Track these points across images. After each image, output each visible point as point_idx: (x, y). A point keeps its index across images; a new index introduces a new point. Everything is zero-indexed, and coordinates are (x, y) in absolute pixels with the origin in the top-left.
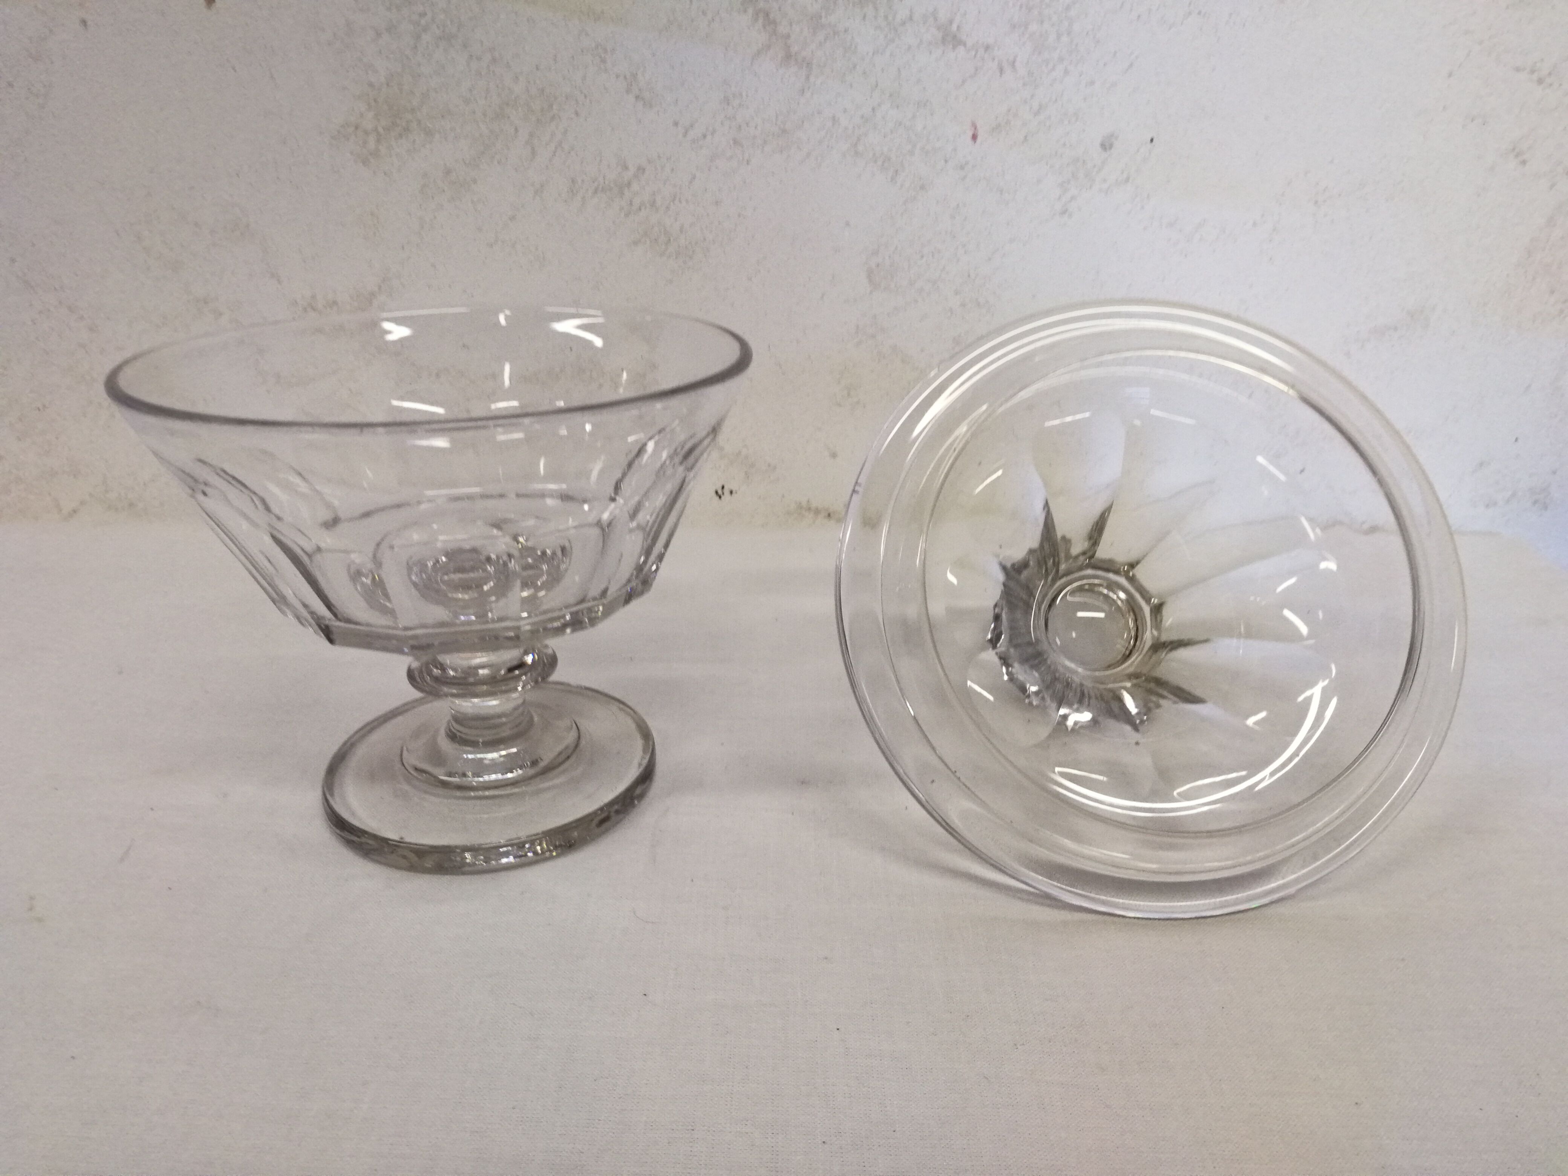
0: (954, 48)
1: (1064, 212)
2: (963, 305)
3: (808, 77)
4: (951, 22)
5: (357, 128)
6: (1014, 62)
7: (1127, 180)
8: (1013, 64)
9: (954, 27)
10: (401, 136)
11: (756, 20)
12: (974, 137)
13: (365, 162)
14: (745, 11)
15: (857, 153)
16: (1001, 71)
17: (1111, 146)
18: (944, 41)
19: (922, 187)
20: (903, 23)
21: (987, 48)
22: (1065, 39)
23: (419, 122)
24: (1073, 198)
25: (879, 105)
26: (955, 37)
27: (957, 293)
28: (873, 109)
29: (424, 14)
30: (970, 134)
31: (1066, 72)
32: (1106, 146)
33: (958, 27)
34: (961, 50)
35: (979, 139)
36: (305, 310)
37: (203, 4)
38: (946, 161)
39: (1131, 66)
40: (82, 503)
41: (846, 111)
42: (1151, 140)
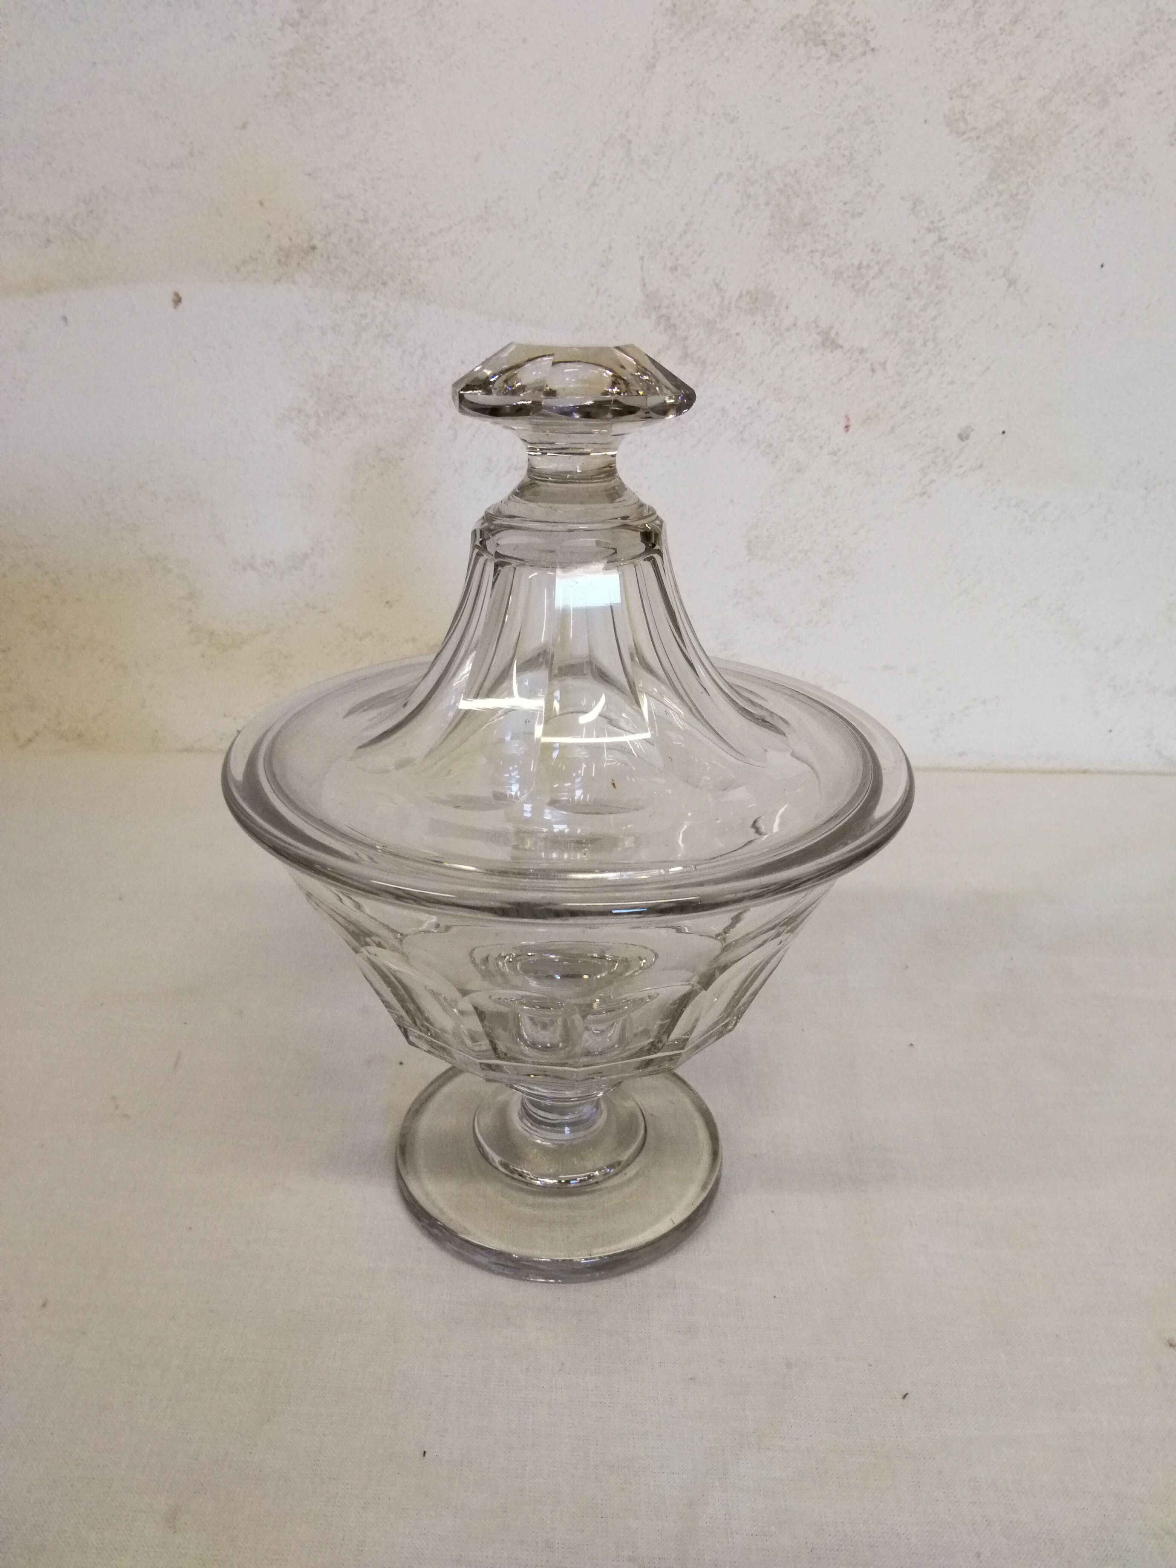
0: (832, 352)
1: (923, 494)
3: (702, 373)
4: (831, 328)
5: (300, 411)
6: (885, 363)
7: (981, 466)
8: (884, 365)
9: (833, 334)
10: (339, 419)
11: (658, 325)
12: (847, 427)
13: (305, 441)
14: (649, 317)
15: (742, 440)
16: (873, 370)
17: (967, 437)
18: (823, 344)
19: (799, 470)
20: (788, 330)
21: (862, 351)
22: (931, 345)
23: (355, 407)
24: (932, 481)
25: (764, 399)
26: (833, 342)
27: (826, 562)
28: (759, 403)
29: (363, 316)
30: (843, 425)
31: (931, 373)
32: (963, 436)
33: (837, 333)
34: (839, 350)
35: (851, 429)
36: (245, 568)
37: (171, 304)
38: (821, 448)
39: (988, 368)
40: (37, 733)
41: (734, 403)
42: (1004, 432)
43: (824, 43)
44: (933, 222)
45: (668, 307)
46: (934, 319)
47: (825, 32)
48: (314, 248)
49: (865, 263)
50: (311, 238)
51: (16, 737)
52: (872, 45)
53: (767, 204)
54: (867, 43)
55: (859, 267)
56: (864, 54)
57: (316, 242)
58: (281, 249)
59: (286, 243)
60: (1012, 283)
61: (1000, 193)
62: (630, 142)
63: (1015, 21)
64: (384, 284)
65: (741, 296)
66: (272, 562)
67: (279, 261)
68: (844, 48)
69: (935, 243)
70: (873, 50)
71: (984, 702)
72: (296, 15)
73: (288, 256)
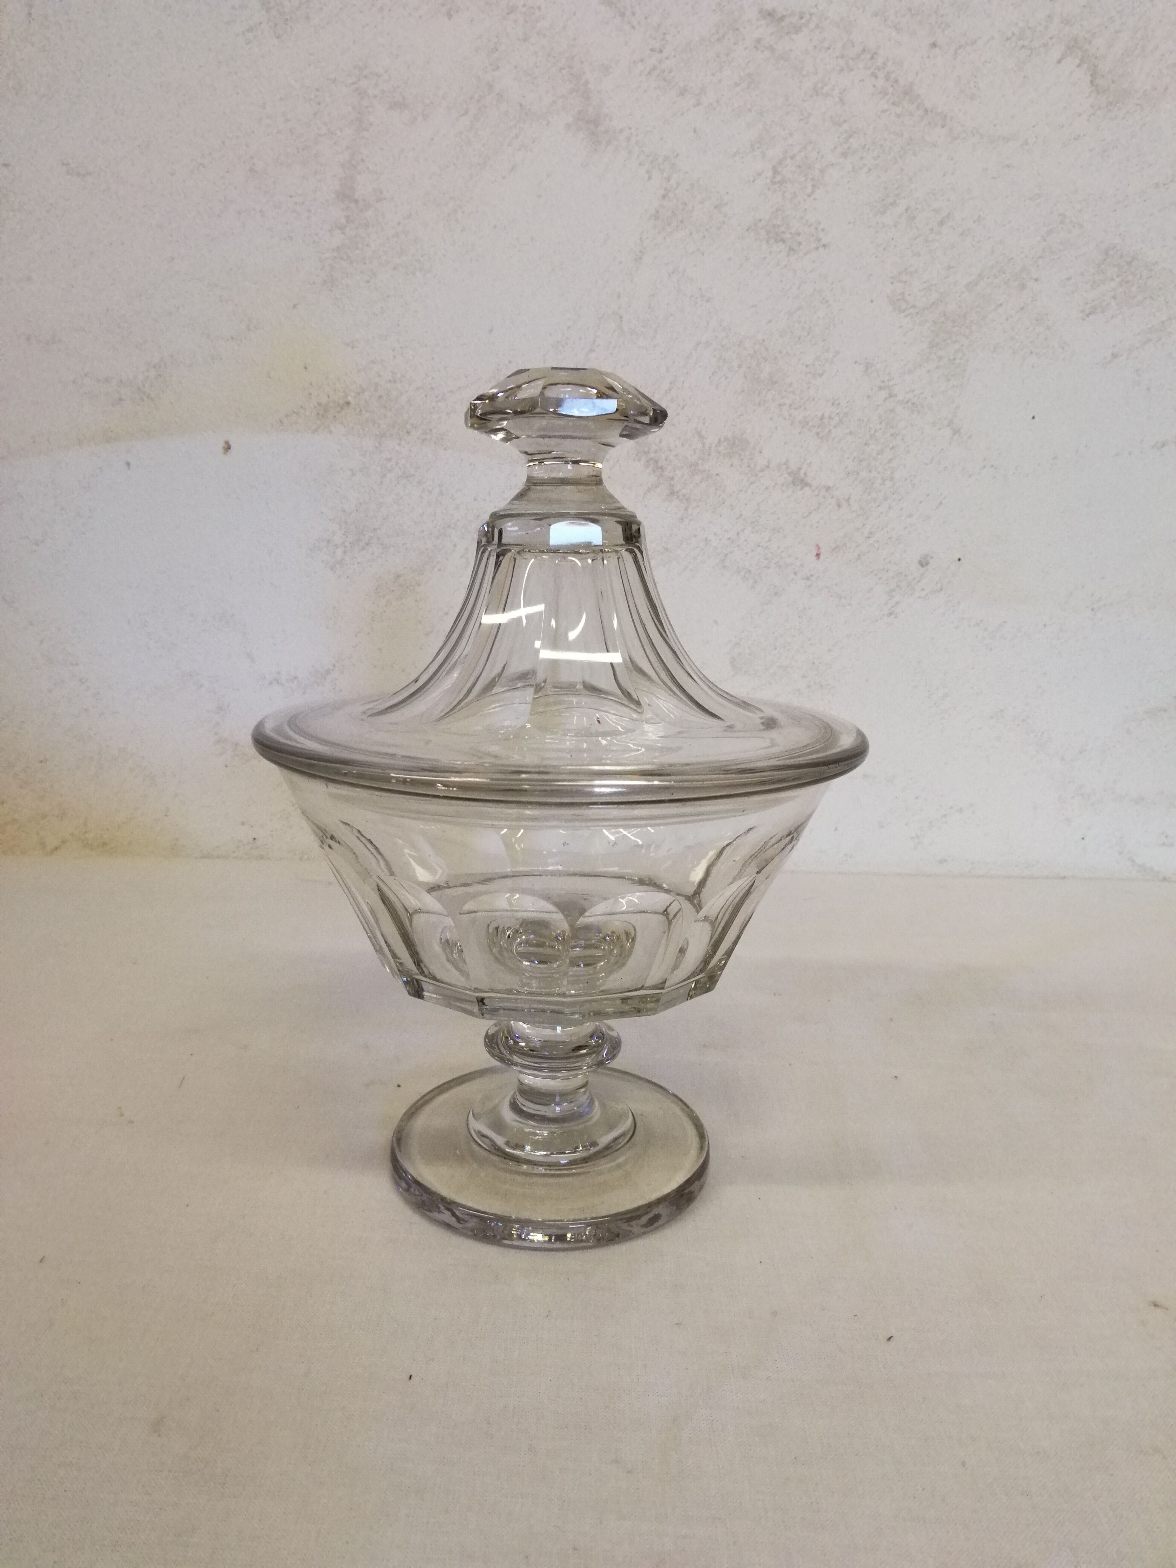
0: (802, 489)
1: (890, 614)
2: (809, 687)
3: (686, 509)
4: (800, 469)
5: (328, 541)
6: (849, 498)
7: (941, 589)
8: (848, 500)
9: (802, 473)
10: (363, 549)
11: (647, 467)
12: (818, 555)
13: (332, 568)
14: (639, 460)
15: (724, 567)
16: (839, 506)
17: (927, 564)
18: (794, 483)
19: (776, 594)
20: (762, 470)
21: (828, 489)
22: (888, 483)
23: (378, 539)
24: (897, 603)
25: (743, 530)
26: (802, 480)
27: (804, 677)
28: (738, 533)
29: (390, 460)
30: (814, 553)
31: (890, 507)
32: (923, 563)
33: (805, 474)
34: (807, 489)
35: (822, 557)
36: (271, 683)
37: (221, 450)
38: (795, 574)
39: (941, 503)
40: (64, 842)
41: (715, 534)
42: (959, 559)
43: (783, 241)
44: (883, 382)
45: (656, 452)
46: (890, 461)
47: (783, 232)
48: (348, 403)
49: (826, 415)
50: (346, 396)
51: (43, 844)
52: (824, 241)
53: (740, 366)
54: (819, 240)
55: (822, 418)
56: (817, 248)
57: (350, 399)
58: (319, 404)
59: (324, 400)
60: (956, 432)
61: (940, 358)
62: (621, 317)
63: (941, 223)
64: (408, 433)
65: (720, 441)
66: (296, 678)
67: (318, 414)
68: (800, 243)
69: (886, 399)
70: (824, 246)
71: (961, 810)
72: (343, 221)
73: (326, 411)
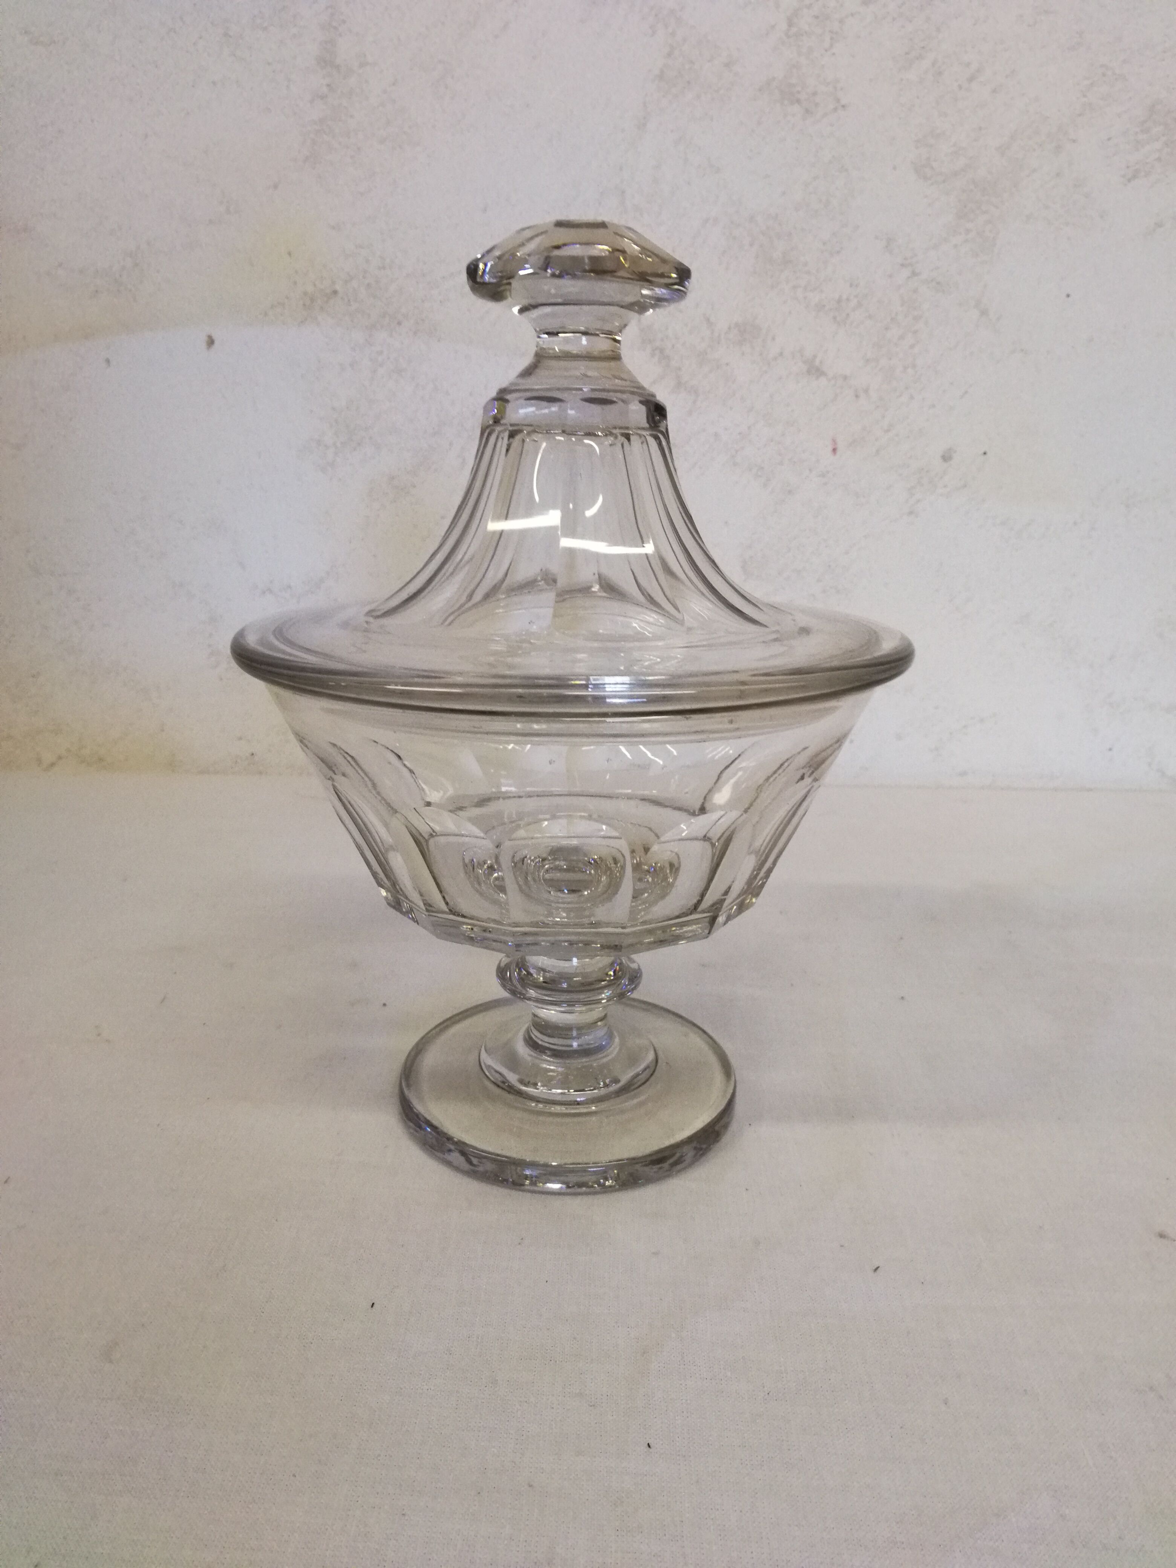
0: (817, 378)
1: (911, 513)
2: (824, 591)
3: (695, 402)
4: (815, 357)
5: (319, 442)
6: (868, 389)
7: (965, 486)
8: (866, 391)
9: (817, 363)
10: (355, 449)
11: (653, 355)
12: (834, 450)
13: (324, 471)
15: (735, 464)
16: (857, 396)
17: (950, 458)
18: (809, 372)
19: (790, 492)
20: (775, 359)
21: (845, 378)
22: (910, 370)
23: (371, 438)
24: (918, 501)
25: (754, 424)
26: (818, 369)
27: (819, 581)
28: (749, 428)
29: (380, 353)
30: (830, 448)
31: (912, 397)
32: (946, 457)
33: (821, 362)
34: (823, 379)
35: (838, 453)
36: (264, 593)
37: (204, 345)
38: (810, 470)
39: (966, 392)
40: (60, 758)
41: (726, 429)
42: (985, 453)
43: (798, 101)
44: (906, 259)
45: (662, 340)
46: (912, 347)
47: (799, 92)
48: (335, 292)
49: (845, 297)
50: (334, 283)
51: (39, 761)
52: (843, 102)
53: (751, 245)
54: (838, 101)
55: (839, 301)
56: (835, 109)
57: (338, 287)
58: (305, 293)
59: (310, 289)
60: (984, 313)
61: (968, 231)
62: (623, 192)
63: (971, 79)
64: (399, 323)
65: (729, 328)
66: (289, 587)
67: (304, 305)
68: (817, 105)
69: (909, 277)
70: (843, 106)
71: (982, 720)
72: (325, 89)
73: (312, 300)
